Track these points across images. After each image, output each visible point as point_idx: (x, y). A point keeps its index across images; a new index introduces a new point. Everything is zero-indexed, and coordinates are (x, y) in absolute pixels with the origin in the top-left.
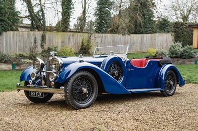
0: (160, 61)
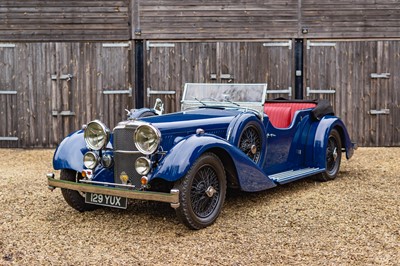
0: (316, 112)
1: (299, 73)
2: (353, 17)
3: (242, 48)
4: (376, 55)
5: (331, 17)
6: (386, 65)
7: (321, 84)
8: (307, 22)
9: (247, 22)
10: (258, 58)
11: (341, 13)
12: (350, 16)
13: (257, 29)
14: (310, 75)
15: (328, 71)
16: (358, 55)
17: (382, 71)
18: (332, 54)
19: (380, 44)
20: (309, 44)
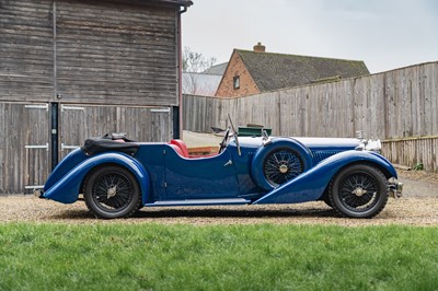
1: (54, 131)
2: (98, 87)
3: (6, 109)
4: (115, 119)
5: (81, 86)
6: (123, 126)
7: (73, 141)
8: (61, 89)
9: (10, 87)
10: (21, 118)
11: (87, 83)
12: (95, 86)
13: (19, 93)
14: (64, 133)
15: (78, 130)
16: (101, 117)
17: (121, 131)
18: (81, 117)
19: (118, 109)
20: (62, 107)
